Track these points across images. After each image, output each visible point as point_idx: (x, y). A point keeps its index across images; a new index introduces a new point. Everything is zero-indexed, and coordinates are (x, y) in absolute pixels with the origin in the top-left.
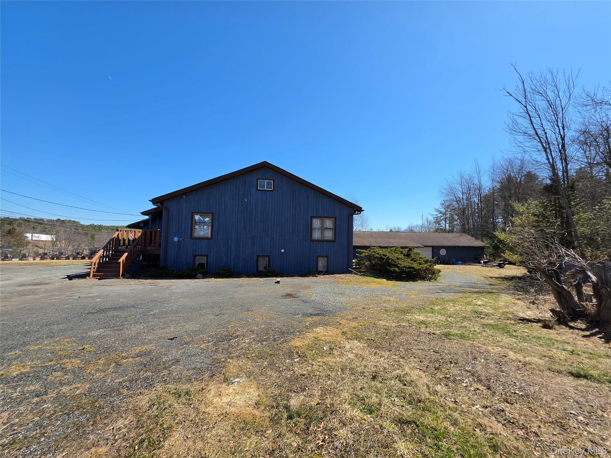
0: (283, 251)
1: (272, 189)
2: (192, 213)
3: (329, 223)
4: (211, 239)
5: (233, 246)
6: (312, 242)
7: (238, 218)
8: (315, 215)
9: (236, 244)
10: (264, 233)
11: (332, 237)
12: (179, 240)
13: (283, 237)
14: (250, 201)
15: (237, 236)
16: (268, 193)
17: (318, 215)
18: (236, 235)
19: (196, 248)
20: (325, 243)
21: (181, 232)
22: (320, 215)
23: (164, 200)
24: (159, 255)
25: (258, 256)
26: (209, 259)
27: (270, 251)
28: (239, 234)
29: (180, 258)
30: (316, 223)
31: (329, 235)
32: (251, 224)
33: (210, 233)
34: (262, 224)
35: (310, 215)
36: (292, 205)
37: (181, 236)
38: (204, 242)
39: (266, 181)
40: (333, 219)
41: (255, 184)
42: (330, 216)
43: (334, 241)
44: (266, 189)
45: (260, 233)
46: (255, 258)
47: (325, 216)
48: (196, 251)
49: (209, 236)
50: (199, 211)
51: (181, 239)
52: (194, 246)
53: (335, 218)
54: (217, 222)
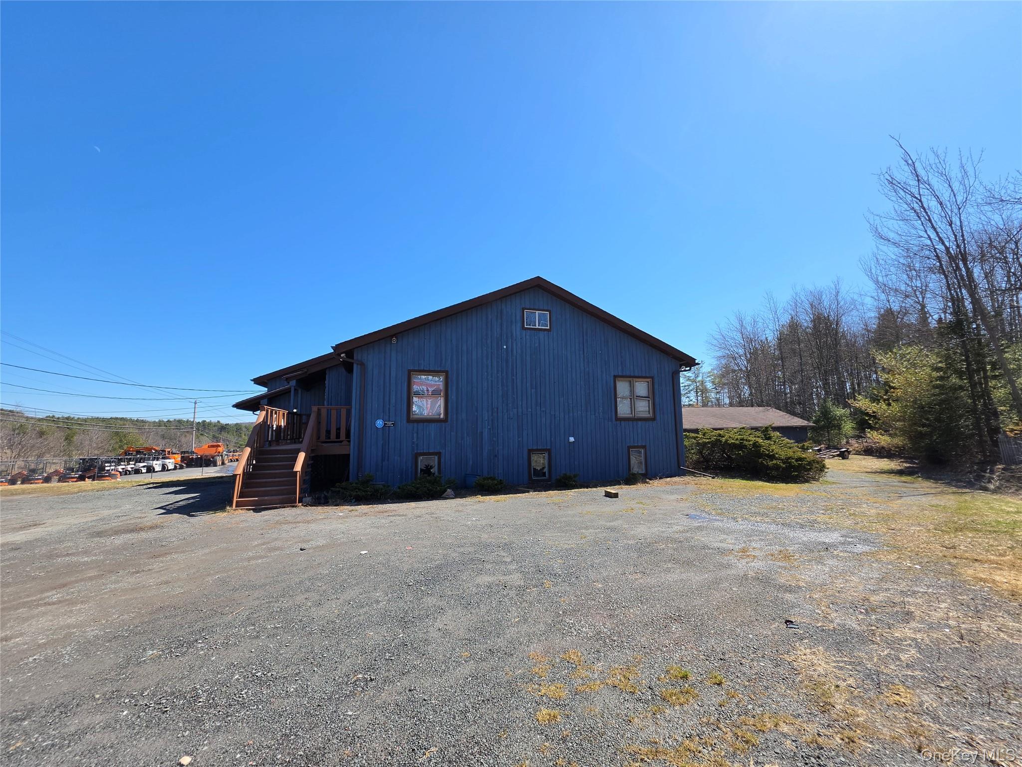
0: (572, 439)
1: (548, 328)
2: (410, 372)
3: (641, 388)
4: (445, 420)
5: (486, 432)
6: (618, 422)
7: (492, 381)
8: (620, 374)
9: (490, 429)
10: (538, 408)
11: (649, 412)
12: (385, 424)
13: (571, 414)
14: (512, 351)
15: (492, 415)
16: (541, 334)
17: (624, 374)
18: (490, 413)
19: (417, 438)
20: (640, 423)
21: (389, 409)
22: (628, 373)
23: (354, 348)
24: (347, 456)
25: (530, 451)
26: (442, 460)
27: (551, 440)
28: (496, 409)
29: (388, 461)
30: (622, 388)
31: (643, 408)
32: (515, 390)
33: (442, 411)
34: (533, 391)
35: (612, 374)
36: (582, 356)
37: (389, 416)
38: (433, 426)
39: (537, 312)
40: (648, 380)
41: (518, 317)
42: (644, 375)
43: (653, 419)
44: (537, 327)
45: (532, 409)
46: (525, 456)
47: (636, 374)
48: (417, 444)
49: (442, 416)
50: (422, 369)
51: (390, 423)
52: (415, 435)
53: (652, 378)
54: (454, 388)
